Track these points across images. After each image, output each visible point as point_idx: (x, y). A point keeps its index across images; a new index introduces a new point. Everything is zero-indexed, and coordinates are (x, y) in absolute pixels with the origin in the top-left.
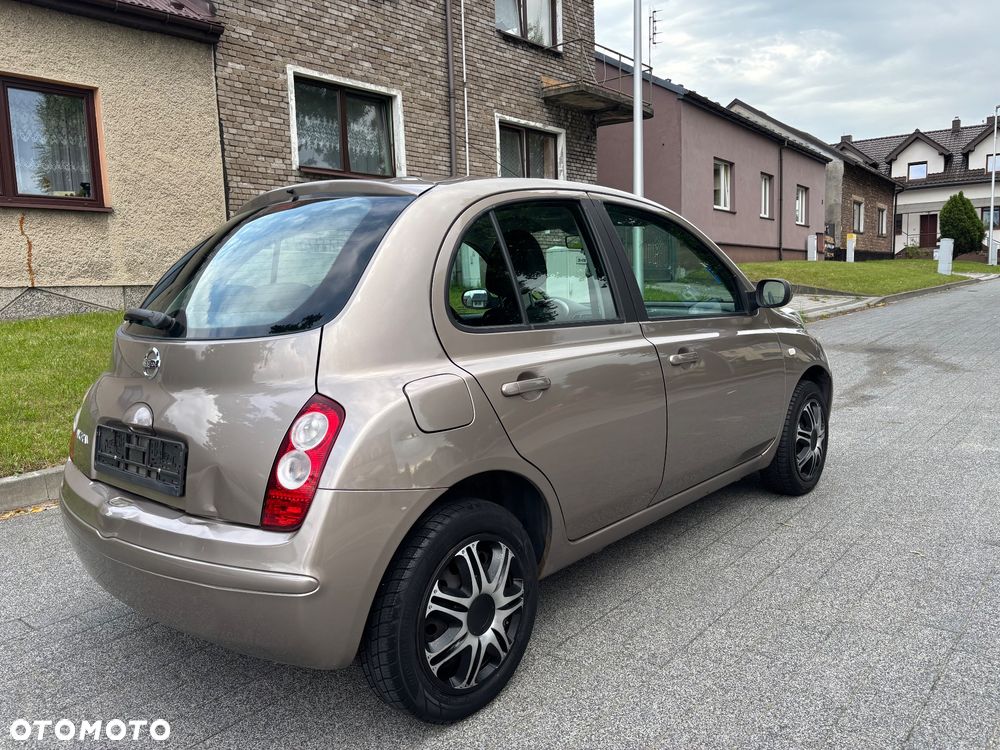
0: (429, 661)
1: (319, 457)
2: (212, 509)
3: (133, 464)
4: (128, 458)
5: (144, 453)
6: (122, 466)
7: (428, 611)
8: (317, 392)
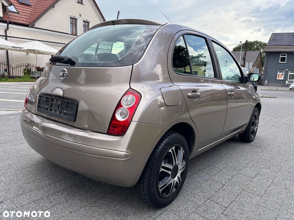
0: (159, 188)
1: (133, 110)
2: (87, 126)
3: (54, 109)
4: (51, 107)
5: (59, 105)
6: (49, 110)
7: (160, 171)
8: (130, 88)
